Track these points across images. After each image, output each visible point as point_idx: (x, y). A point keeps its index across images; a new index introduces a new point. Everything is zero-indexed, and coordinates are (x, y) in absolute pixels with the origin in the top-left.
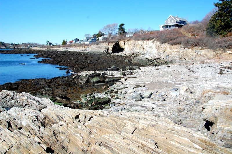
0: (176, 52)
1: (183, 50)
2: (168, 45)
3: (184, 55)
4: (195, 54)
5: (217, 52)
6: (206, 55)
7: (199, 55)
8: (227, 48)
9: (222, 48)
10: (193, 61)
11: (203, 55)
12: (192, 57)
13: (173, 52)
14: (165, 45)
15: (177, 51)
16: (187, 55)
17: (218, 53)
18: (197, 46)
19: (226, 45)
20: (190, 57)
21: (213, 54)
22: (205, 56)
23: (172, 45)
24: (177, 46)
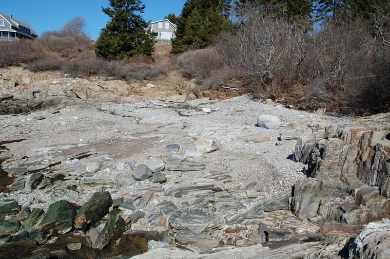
0: (56, 84)
1: (72, 82)
2: (25, 71)
3: (76, 90)
4: (97, 88)
5: (132, 85)
6: (116, 89)
7: (105, 90)
8: (145, 79)
9: (139, 80)
10: (96, 99)
11: (112, 90)
12: (94, 94)
13: (51, 84)
14: (9, 71)
15: (58, 83)
16: (82, 89)
17: (134, 86)
18: (96, 74)
19: (144, 75)
20: (91, 93)
21: (127, 88)
22: (115, 91)
23: (35, 71)
24: (46, 74)
